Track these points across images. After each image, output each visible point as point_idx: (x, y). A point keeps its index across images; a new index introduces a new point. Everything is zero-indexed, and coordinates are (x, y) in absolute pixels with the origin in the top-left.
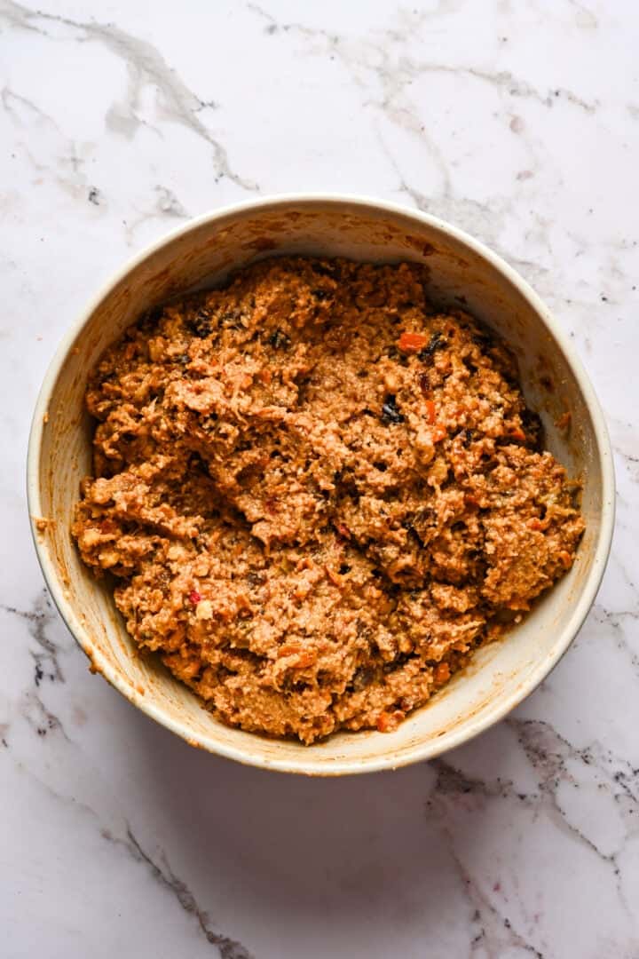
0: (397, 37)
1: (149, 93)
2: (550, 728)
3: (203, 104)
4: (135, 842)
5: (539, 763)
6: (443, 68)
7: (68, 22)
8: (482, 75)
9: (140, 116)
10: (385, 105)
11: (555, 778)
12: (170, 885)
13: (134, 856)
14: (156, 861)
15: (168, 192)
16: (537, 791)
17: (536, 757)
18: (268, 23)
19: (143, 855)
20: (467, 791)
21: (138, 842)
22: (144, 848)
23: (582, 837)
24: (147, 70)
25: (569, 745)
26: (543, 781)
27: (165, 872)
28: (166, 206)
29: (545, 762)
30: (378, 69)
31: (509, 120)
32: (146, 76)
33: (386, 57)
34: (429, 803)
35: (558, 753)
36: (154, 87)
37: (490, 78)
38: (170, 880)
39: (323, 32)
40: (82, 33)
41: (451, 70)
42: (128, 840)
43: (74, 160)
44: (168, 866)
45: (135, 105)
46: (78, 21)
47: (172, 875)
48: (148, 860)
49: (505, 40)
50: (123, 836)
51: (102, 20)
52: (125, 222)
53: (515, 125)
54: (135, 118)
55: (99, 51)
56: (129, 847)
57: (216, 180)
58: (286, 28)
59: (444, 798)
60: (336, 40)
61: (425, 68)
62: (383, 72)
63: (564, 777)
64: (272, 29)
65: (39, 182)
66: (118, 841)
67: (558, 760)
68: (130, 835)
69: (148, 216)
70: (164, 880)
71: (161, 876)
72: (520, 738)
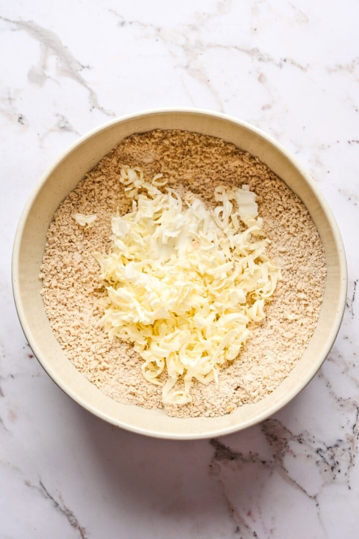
0: (194, 28)
1: (52, 60)
2: (280, 423)
3: (83, 67)
4: (44, 488)
5: (274, 443)
6: (220, 46)
7: (6, 20)
8: (242, 50)
9: (47, 73)
10: (187, 67)
11: (282, 452)
12: (64, 512)
13: (43, 495)
14: (56, 498)
15: (63, 117)
16: (272, 459)
17: (271, 439)
18: (121, 20)
19: (48, 495)
20: (232, 459)
21: (46, 488)
22: (50, 491)
23: (298, 485)
24: (51, 47)
25: (291, 433)
26: (275, 453)
27: (61, 505)
28: (62, 125)
29: (277, 443)
30: (183, 46)
31: (258, 76)
32: (51, 51)
33: (187, 39)
34: (211, 466)
35: (284, 437)
36: (55, 57)
37: (247, 52)
38: (63, 509)
39: (151, 25)
40: (15, 26)
41: (225, 47)
42: (41, 488)
43: (10, 99)
44: (62, 501)
45: (44, 67)
46: (12, 19)
47: (65, 507)
48: (51, 498)
49: (255, 30)
50: (37, 484)
51: (26, 19)
52: (38, 134)
53: (261, 78)
54: (44, 74)
55: (23, 34)
56: (41, 491)
57: (91, 110)
58: (131, 23)
59: (219, 463)
60: (159, 30)
61: (210, 46)
62: (186, 48)
63: (287, 451)
64: (122, 24)
66: (34, 487)
67: (284, 442)
68: (41, 484)
69: (52, 131)
70: (60, 509)
71: (58, 507)
72: (263, 428)
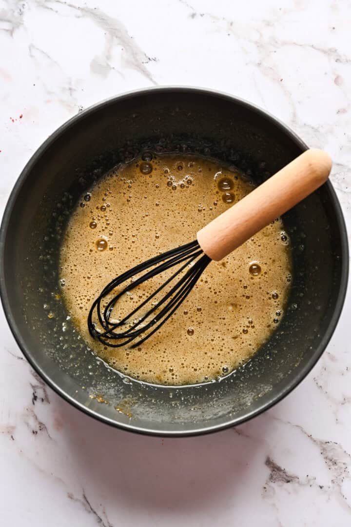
0: (268, 24)
1: (118, 51)
2: (340, 447)
3: (149, 59)
4: (88, 502)
5: (333, 467)
6: (295, 44)
7: (71, 6)
8: (319, 49)
9: (112, 64)
10: (259, 64)
11: (341, 477)
13: (86, 509)
14: (100, 513)
16: (331, 484)
17: (331, 463)
18: (192, 12)
19: (92, 509)
20: (288, 482)
22: (93, 506)
24: (117, 37)
26: (334, 478)
27: (104, 521)
29: (336, 467)
30: (256, 43)
31: (334, 77)
32: (116, 41)
33: (261, 35)
34: (265, 488)
35: (344, 462)
36: (121, 47)
37: (324, 52)
38: (106, 525)
39: (224, 19)
40: (79, 13)
41: (301, 45)
42: (83, 500)
43: (70, 89)
44: (106, 517)
45: (108, 58)
46: (77, 6)
47: (108, 523)
48: (95, 513)
49: (334, 28)
50: (81, 497)
51: (91, 6)
53: (337, 80)
54: (108, 65)
55: (88, 22)
56: (84, 504)
58: (202, 15)
59: (272, 484)
60: (231, 24)
61: (284, 43)
62: (259, 45)
63: (347, 477)
64: (193, 16)
65: (48, 101)
66: (77, 500)
67: (344, 466)
68: (85, 497)
70: (104, 525)
71: (102, 523)
72: (322, 451)
